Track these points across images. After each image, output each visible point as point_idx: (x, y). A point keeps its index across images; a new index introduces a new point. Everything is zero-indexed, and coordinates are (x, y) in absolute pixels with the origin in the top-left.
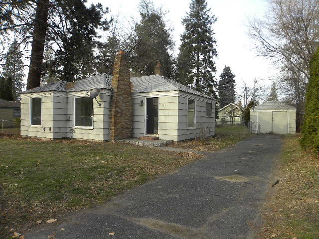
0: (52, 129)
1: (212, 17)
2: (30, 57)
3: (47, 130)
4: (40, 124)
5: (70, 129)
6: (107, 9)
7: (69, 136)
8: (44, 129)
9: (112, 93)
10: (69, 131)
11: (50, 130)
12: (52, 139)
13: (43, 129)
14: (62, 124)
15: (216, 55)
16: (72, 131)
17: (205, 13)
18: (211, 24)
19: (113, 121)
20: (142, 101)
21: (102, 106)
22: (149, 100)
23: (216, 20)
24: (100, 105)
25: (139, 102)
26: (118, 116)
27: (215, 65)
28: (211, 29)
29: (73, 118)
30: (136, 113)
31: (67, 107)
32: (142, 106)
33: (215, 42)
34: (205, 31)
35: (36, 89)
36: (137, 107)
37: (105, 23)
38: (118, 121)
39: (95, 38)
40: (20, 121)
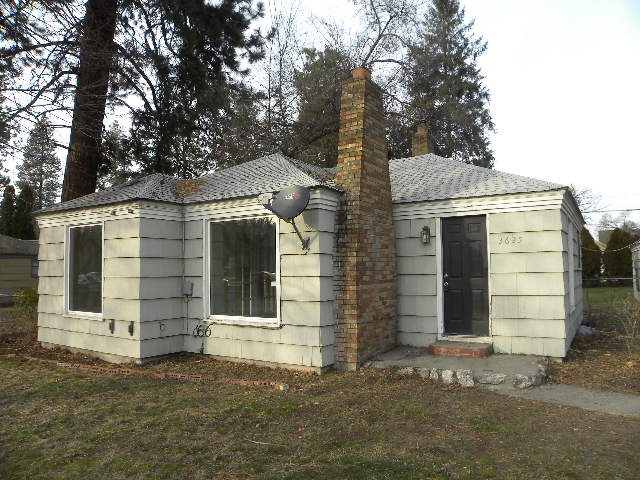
0: (137, 327)
1: (477, 42)
2: (71, 125)
3: (121, 329)
4: (97, 308)
5: (193, 325)
6: (260, 6)
7: (192, 346)
8: (112, 327)
9: (343, 203)
10: (192, 329)
11: (131, 330)
12: (138, 362)
13: (107, 325)
14: (168, 310)
15: (491, 125)
16: (202, 332)
17: (460, 32)
18: (475, 55)
19: (350, 296)
20: (426, 230)
21: (315, 247)
22: (451, 225)
23: (485, 48)
24: (306, 244)
25: (417, 230)
26: (365, 278)
27: (489, 147)
28: (477, 69)
29: (204, 288)
30: (407, 267)
31: (183, 253)
32: (427, 243)
33: (486, 95)
34: (463, 72)
35: (85, 199)
36: (410, 248)
37: (255, 41)
38: (364, 296)
39: (233, 75)
40: (35, 300)
